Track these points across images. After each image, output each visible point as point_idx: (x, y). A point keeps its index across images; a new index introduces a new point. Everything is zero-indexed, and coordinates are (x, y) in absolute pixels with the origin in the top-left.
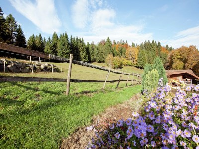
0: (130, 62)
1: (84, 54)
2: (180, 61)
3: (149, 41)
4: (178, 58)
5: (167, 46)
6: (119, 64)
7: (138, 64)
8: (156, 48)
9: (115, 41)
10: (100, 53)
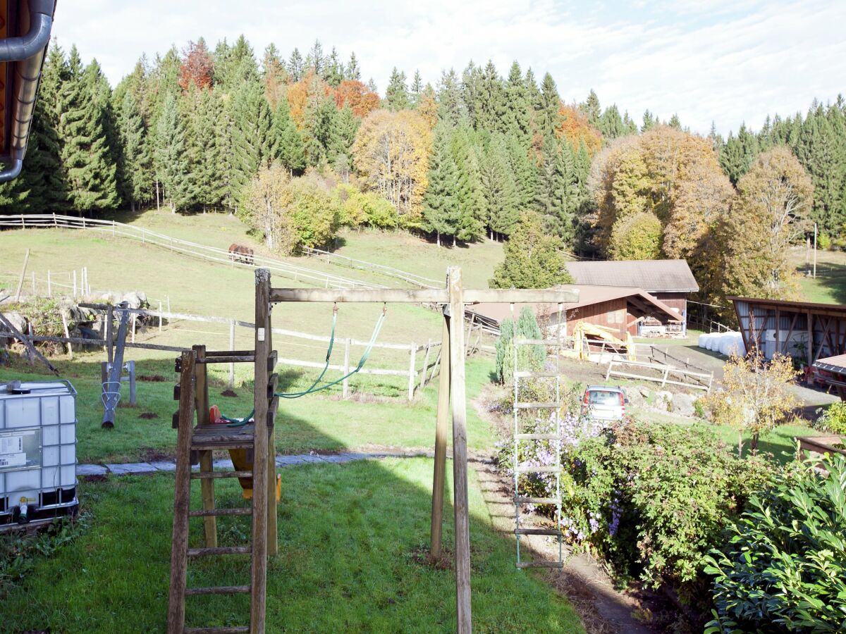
0: (382, 205)
1: (93, 158)
2: (646, 208)
3: (490, 67)
4: (640, 193)
5: (593, 100)
6: (321, 226)
7: (432, 215)
8: (531, 114)
9: (272, 49)
10: (192, 153)
